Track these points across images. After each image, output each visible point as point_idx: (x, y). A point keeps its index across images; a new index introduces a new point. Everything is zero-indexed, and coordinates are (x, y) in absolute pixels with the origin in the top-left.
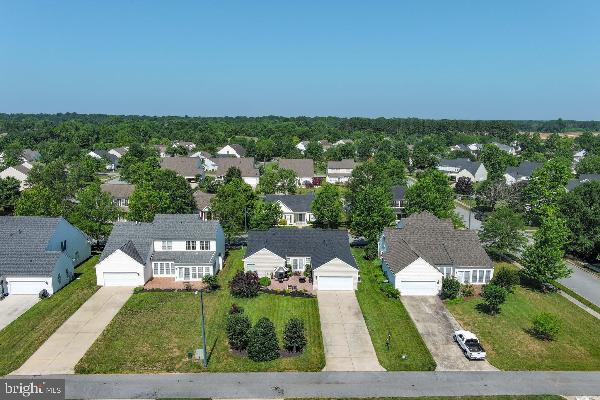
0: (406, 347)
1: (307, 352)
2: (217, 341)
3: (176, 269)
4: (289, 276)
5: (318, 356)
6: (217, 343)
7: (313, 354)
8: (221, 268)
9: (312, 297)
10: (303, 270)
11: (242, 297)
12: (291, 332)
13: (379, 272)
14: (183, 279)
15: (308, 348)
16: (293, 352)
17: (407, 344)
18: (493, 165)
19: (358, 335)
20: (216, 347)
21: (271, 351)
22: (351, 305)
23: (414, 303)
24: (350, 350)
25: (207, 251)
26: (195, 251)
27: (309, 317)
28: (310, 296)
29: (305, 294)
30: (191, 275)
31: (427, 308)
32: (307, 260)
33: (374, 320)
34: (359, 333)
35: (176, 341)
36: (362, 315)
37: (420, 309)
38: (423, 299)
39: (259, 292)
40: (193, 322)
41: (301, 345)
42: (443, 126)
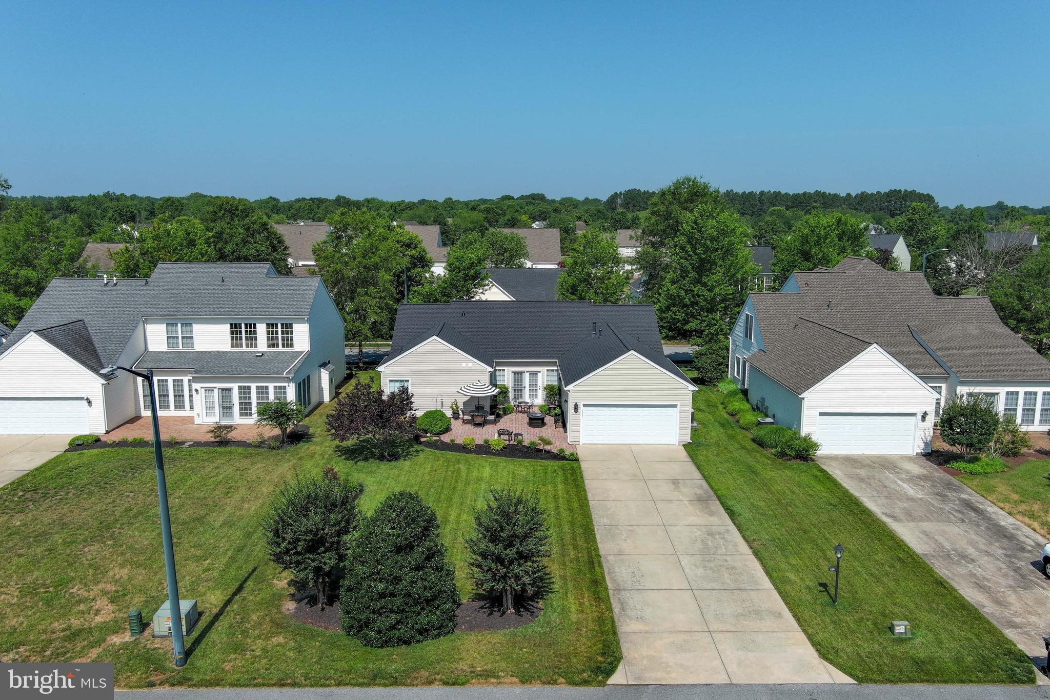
0: (890, 594)
1: (554, 612)
2: (254, 576)
3: (197, 391)
4: (501, 413)
5: (592, 626)
6: (250, 583)
7: (574, 620)
8: (327, 398)
9: (564, 458)
10: (540, 400)
11: (366, 459)
12: (494, 539)
13: (738, 404)
14: (214, 419)
15: (555, 600)
16: (504, 613)
17: (892, 585)
18: (921, 243)
19: (719, 557)
20: (244, 594)
21: (423, 609)
22: (679, 477)
23: (863, 472)
24: (702, 605)
25: (286, 349)
26: (253, 349)
27: (557, 507)
28: (560, 457)
29: (545, 451)
30: (236, 409)
31: (905, 485)
32: (550, 373)
33: (758, 516)
34: (720, 552)
35: (117, 577)
36: (718, 502)
37: (885, 487)
38: (886, 464)
39: (419, 447)
40: (199, 520)
41: (532, 585)
42: (797, 202)
